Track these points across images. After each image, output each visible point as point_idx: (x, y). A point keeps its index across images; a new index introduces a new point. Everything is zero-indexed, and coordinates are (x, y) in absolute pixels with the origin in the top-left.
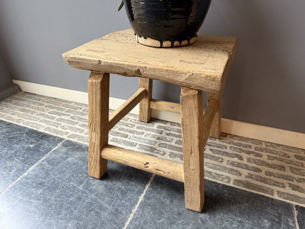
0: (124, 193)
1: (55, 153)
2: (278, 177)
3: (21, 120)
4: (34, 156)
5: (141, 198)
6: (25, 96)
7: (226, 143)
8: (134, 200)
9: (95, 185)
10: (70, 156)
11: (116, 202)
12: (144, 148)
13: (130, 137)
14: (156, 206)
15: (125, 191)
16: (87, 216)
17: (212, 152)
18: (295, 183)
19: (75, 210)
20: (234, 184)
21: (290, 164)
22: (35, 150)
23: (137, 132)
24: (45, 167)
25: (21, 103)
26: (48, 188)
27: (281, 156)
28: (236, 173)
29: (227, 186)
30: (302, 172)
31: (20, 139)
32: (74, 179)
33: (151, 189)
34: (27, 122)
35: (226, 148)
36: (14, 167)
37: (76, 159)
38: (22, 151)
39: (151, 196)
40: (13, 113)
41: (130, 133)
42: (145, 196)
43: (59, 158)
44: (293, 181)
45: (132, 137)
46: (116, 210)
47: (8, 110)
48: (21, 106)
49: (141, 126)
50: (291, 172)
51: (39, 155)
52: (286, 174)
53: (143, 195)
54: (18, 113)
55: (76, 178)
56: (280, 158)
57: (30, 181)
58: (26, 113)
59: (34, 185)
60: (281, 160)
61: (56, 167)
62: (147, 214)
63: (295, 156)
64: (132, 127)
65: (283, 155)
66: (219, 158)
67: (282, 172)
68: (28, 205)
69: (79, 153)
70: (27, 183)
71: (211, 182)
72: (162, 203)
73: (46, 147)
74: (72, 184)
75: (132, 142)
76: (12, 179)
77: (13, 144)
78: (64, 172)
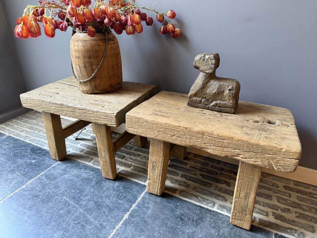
0: (111, 210)
1: (54, 169)
2: (263, 206)
3: (28, 137)
4: (35, 170)
5: (126, 216)
6: (35, 115)
7: (218, 169)
8: (119, 217)
9: (85, 200)
10: (67, 173)
11: (102, 218)
12: (138, 169)
13: (126, 159)
14: (139, 224)
15: (112, 208)
16: (73, 228)
17: (202, 177)
18: (279, 212)
19: (63, 222)
20: (218, 209)
21: (277, 194)
22: (36, 165)
23: (134, 154)
24: (43, 181)
25: (30, 122)
26: (42, 201)
27: (270, 185)
28: (222, 199)
29: (210, 211)
30: (288, 203)
31: (24, 154)
32: (67, 194)
33: (137, 208)
34: (33, 139)
35: (217, 174)
36: (15, 180)
37: (73, 176)
38: (24, 166)
39: (135, 214)
40: (21, 130)
41: (127, 154)
42: (130, 214)
43: (57, 173)
44: (277, 210)
45: (128, 158)
46: (101, 225)
47: (17, 127)
48: (30, 125)
49: (139, 149)
50: (277, 202)
51: (39, 170)
52: (272, 204)
53: (128, 213)
54: (26, 130)
55: (69, 193)
56: (269, 187)
57: (26, 193)
58: (34, 130)
59: (30, 197)
60: (269, 189)
61: (52, 182)
62: (129, 231)
63: (284, 186)
64: (130, 149)
65: (272, 184)
66: (208, 183)
67: (268, 201)
68: (21, 215)
69: (76, 170)
70: (24, 195)
71: (196, 205)
72: (145, 222)
73: (47, 163)
74: (64, 198)
75: (127, 163)
76: (10, 190)
77: (17, 159)
78: (59, 187)
